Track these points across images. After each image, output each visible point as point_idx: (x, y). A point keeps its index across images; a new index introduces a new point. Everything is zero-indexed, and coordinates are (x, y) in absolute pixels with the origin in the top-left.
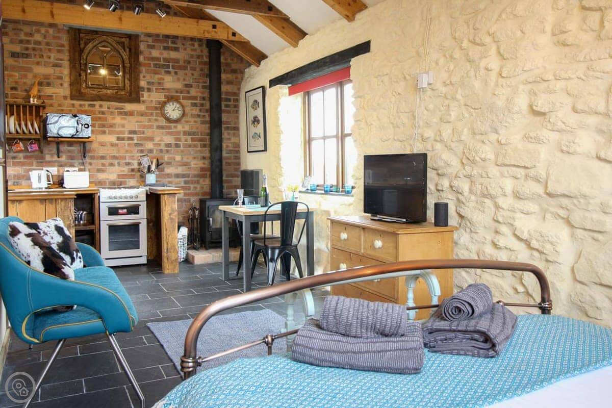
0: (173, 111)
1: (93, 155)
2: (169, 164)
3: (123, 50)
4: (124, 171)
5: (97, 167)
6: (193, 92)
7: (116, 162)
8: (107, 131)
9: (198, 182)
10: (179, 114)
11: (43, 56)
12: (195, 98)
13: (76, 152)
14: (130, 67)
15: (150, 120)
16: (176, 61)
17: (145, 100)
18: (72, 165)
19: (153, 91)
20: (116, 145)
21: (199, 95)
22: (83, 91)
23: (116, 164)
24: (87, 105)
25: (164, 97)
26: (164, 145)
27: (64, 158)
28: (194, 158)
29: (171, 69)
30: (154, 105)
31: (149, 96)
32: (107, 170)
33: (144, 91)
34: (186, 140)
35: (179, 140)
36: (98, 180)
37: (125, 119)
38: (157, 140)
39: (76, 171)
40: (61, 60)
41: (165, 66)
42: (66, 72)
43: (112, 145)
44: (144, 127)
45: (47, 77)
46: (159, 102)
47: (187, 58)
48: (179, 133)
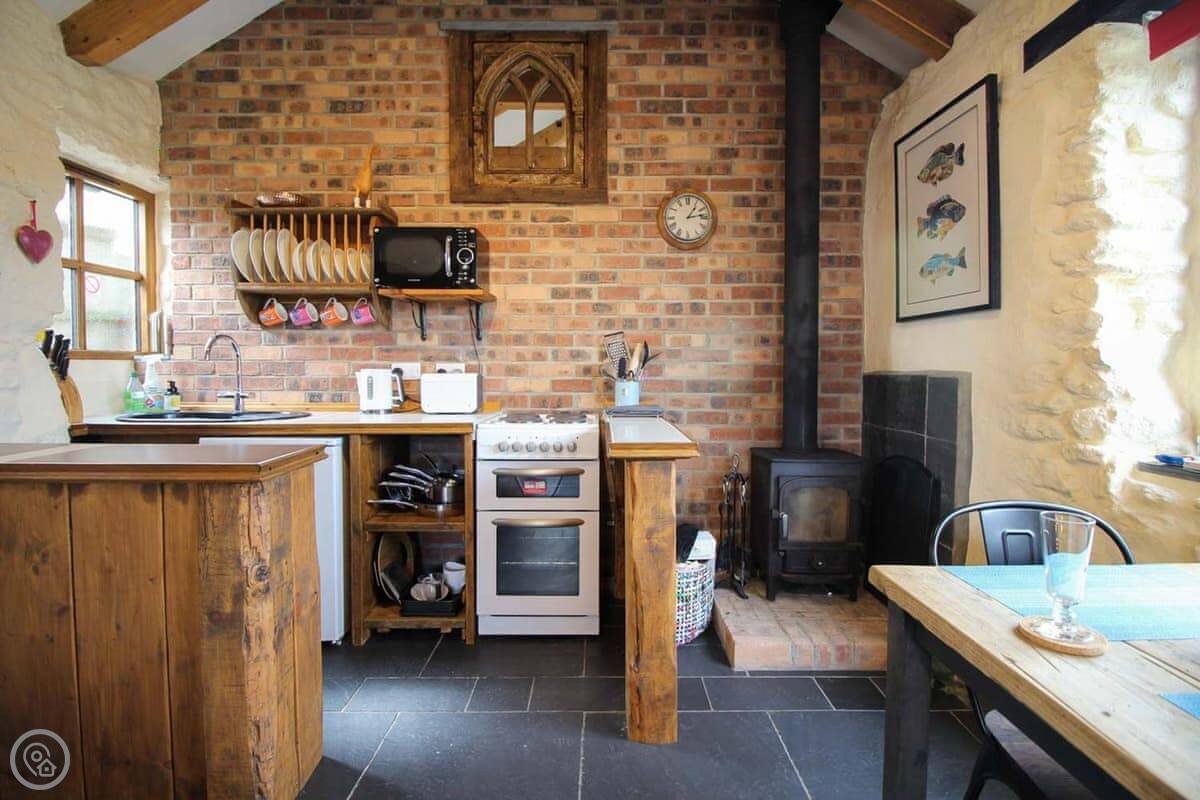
0: (686, 219)
1: (495, 333)
2: (674, 354)
3: (569, 73)
4: (566, 372)
5: (505, 363)
6: (741, 168)
7: (548, 350)
8: (530, 276)
9: (747, 403)
10: (704, 227)
11: (393, 103)
12: (745, 184)
13: (461, 326)
14: (586, 113)
15: (630, 245)
16: (698, 90)
17: (621, 195)
18: (452, 359)
19: (638, 174)
20: (551, 309)
21: (755, 175)
22: (478, 180)
23: (550, 356)
24: (485, 216)
25: (667, 184)
26: (663, 307)
27: (434, 341)
28: (740, 341)
29: (684, 114)
30: (640, 207)
31: (630, 186)
32: (530, 369)
33: (616, 173)
34: (719, 295)
35: (702, 294)
36: (506, 394)
37: (571, 244)
38: (646, 294)
39: (460, 372)
40: (432, 109)
41: (670, 106)
42: (442, 136)
43: (542, 309)
44: (617, 262)
45: (401, 152)
46: (654, 200)
47: (725, 80)
48: (700, 276)
